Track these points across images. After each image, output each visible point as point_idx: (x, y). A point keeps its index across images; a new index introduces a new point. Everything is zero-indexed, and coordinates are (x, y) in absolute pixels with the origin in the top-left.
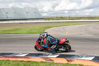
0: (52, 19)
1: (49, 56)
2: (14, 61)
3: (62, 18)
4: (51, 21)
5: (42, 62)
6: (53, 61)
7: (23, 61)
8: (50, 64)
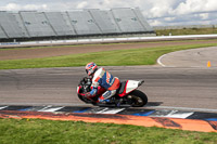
0: (174, 32)
1: (169, 116)
2: (93, 124)
3: (195, 30)
4: (170, 37)
5: (155, 128)
6: (179, 126)
7: (112, 125)
8: (174, 133)
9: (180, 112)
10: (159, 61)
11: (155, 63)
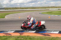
0: (10, 9)
1: (8, 32)
3: (16, 8)
4: (9, 10)
6: (11, 35)
8: (9, 37)
9: (11, 31)
10: (6, 17)
11: (4, 17)
